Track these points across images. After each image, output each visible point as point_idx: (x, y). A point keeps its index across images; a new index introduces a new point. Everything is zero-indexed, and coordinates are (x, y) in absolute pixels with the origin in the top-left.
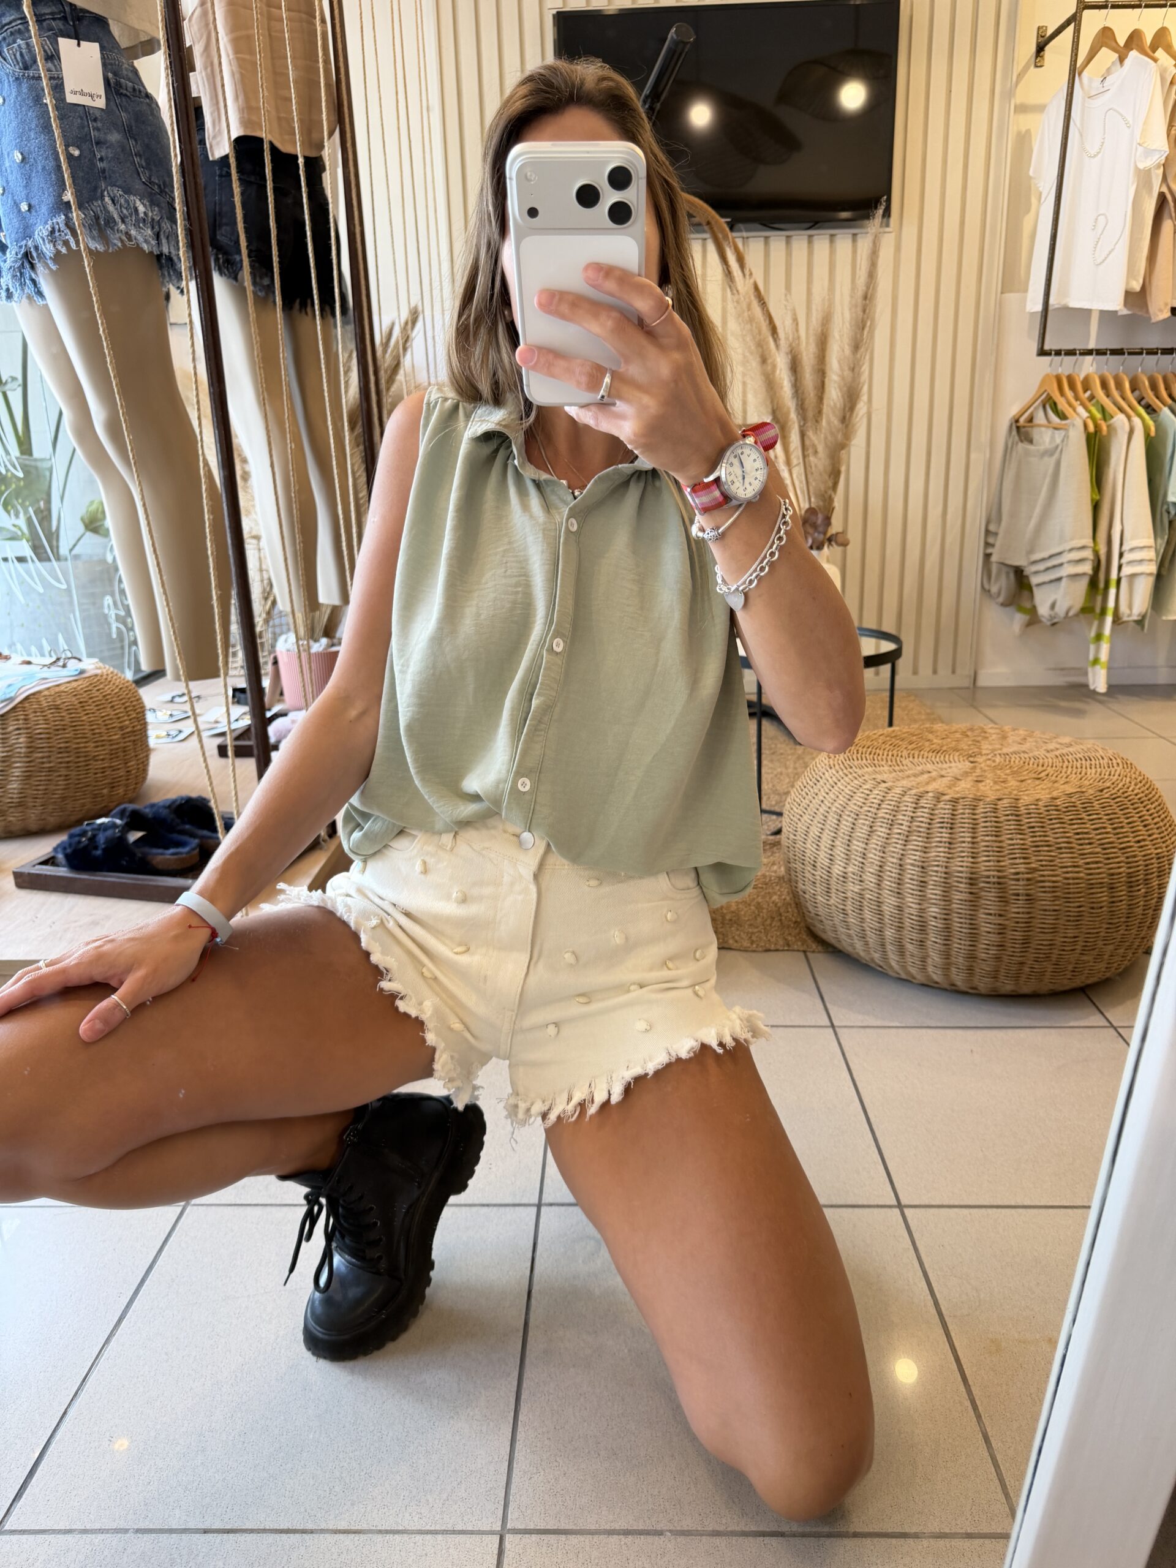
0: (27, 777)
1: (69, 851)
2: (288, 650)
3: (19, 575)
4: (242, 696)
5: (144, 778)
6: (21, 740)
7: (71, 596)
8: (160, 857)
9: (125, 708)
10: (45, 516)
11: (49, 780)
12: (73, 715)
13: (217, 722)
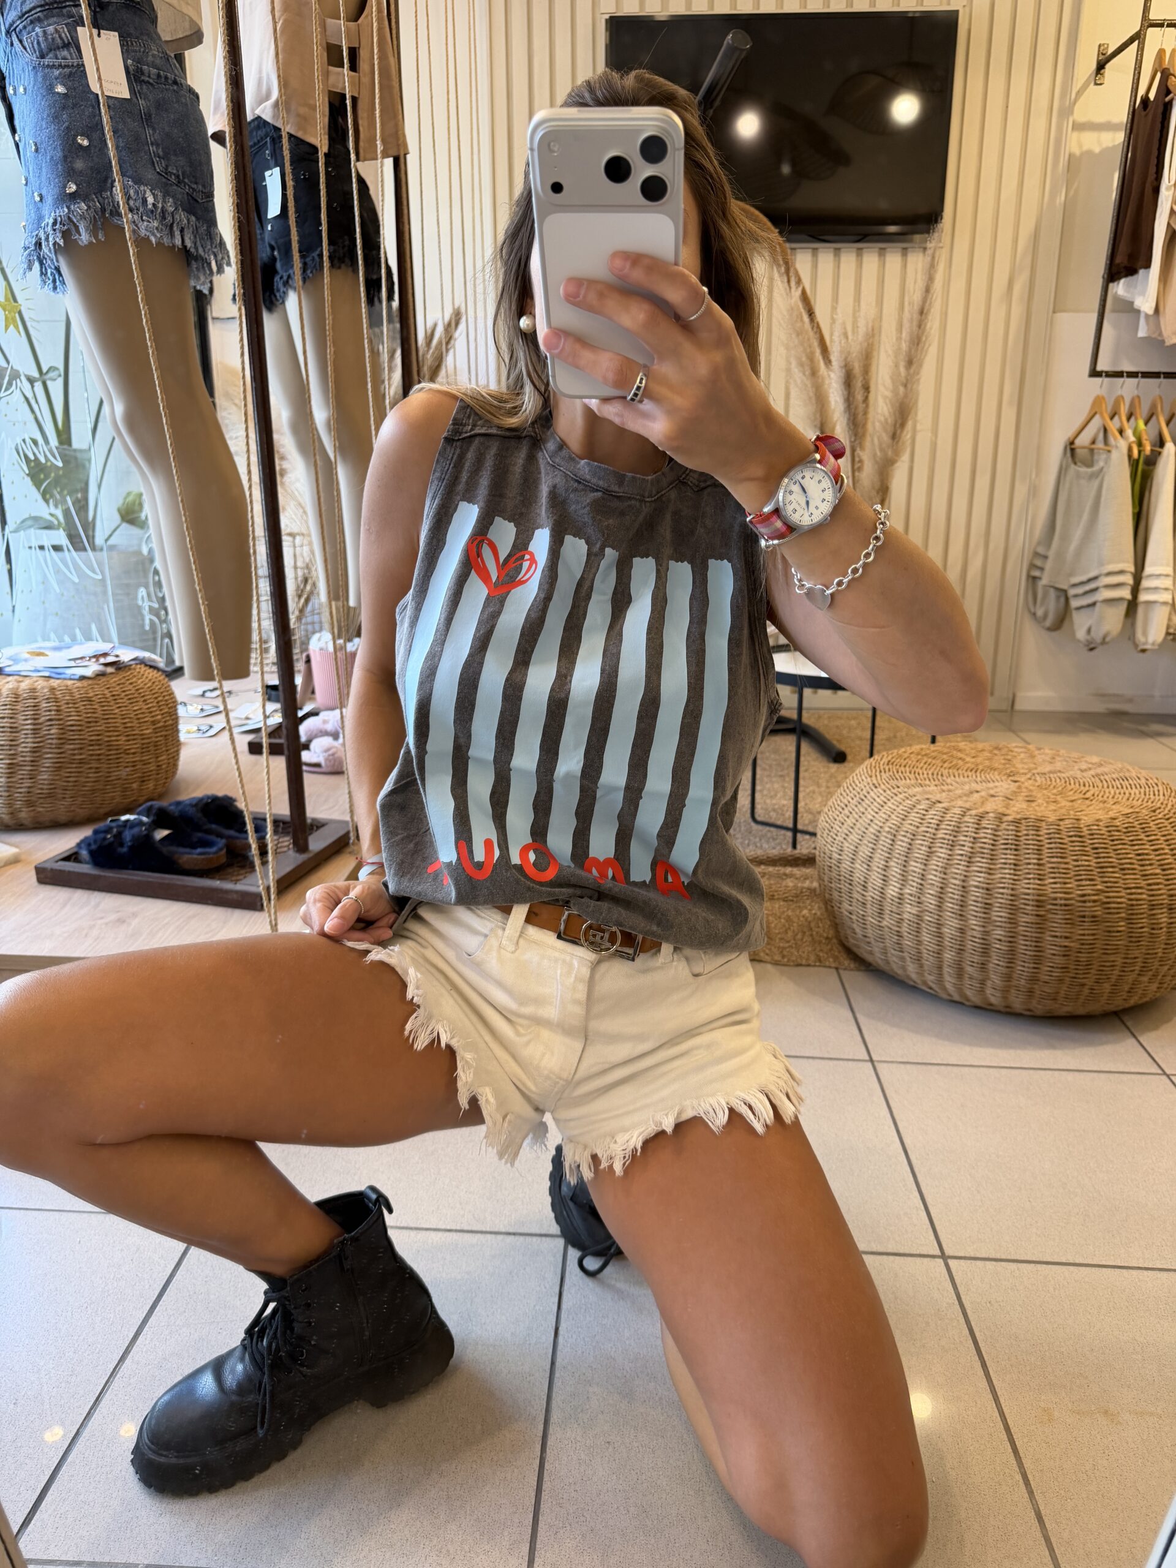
0: (58, 768)
1: (94, 847)
2: (321, 649)
3: (54, 564)
4: (273, 693)
5: (174, 773)
6: (52, 732)
7: (105, 586)
8: (186, 857)
9: (158, 702)
10: (82, 506)
11: (79, 772)
12: (105, 708)
13: (247, 718)
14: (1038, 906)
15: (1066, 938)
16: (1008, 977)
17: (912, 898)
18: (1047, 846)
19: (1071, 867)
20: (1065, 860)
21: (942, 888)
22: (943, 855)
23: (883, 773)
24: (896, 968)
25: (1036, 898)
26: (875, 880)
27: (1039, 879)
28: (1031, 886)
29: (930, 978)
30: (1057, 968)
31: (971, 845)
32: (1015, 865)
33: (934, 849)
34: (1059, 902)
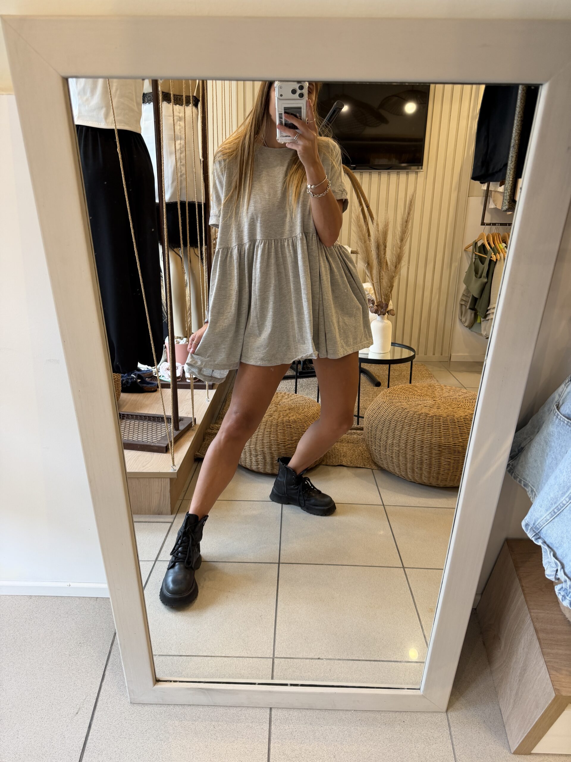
14: (439, 447)
15: (449, 458)
16: (429, 473)
17: (396, 444)
18: (443, 425)
19: (450, 433)
21: (407, 441)
22: (407, 429)
23: (387, 397)
24: (391, 469)
25: (438, 444)
26: (384, 438)
27: (440, 438)
28: (437, 440)
29: (403, 473)
31: (416, 425)
32: (431, 432)
33: (404, 427)
34: (446, 446)
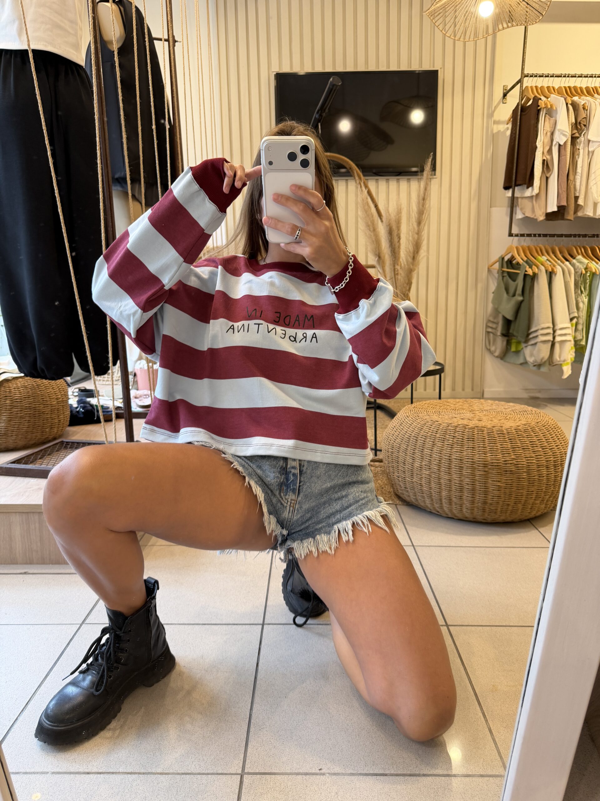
14: (484, 467)
15: (499, 481)
16: (473, 502)
17: (426, 467)
18: (487, 438)
19: (499, 448)
20: (496, 445)
21: (439, 461)
22: (439, 445)
24: (421, 502)
25: (483, 463)
26: (409, 460)
27: (484, 454)
28: (481, 457)
29: (437, 506)
30: (496, 496)
31: (452, 440)
32: (473, 448)
33: (435, 443)
34: (494, 464)
